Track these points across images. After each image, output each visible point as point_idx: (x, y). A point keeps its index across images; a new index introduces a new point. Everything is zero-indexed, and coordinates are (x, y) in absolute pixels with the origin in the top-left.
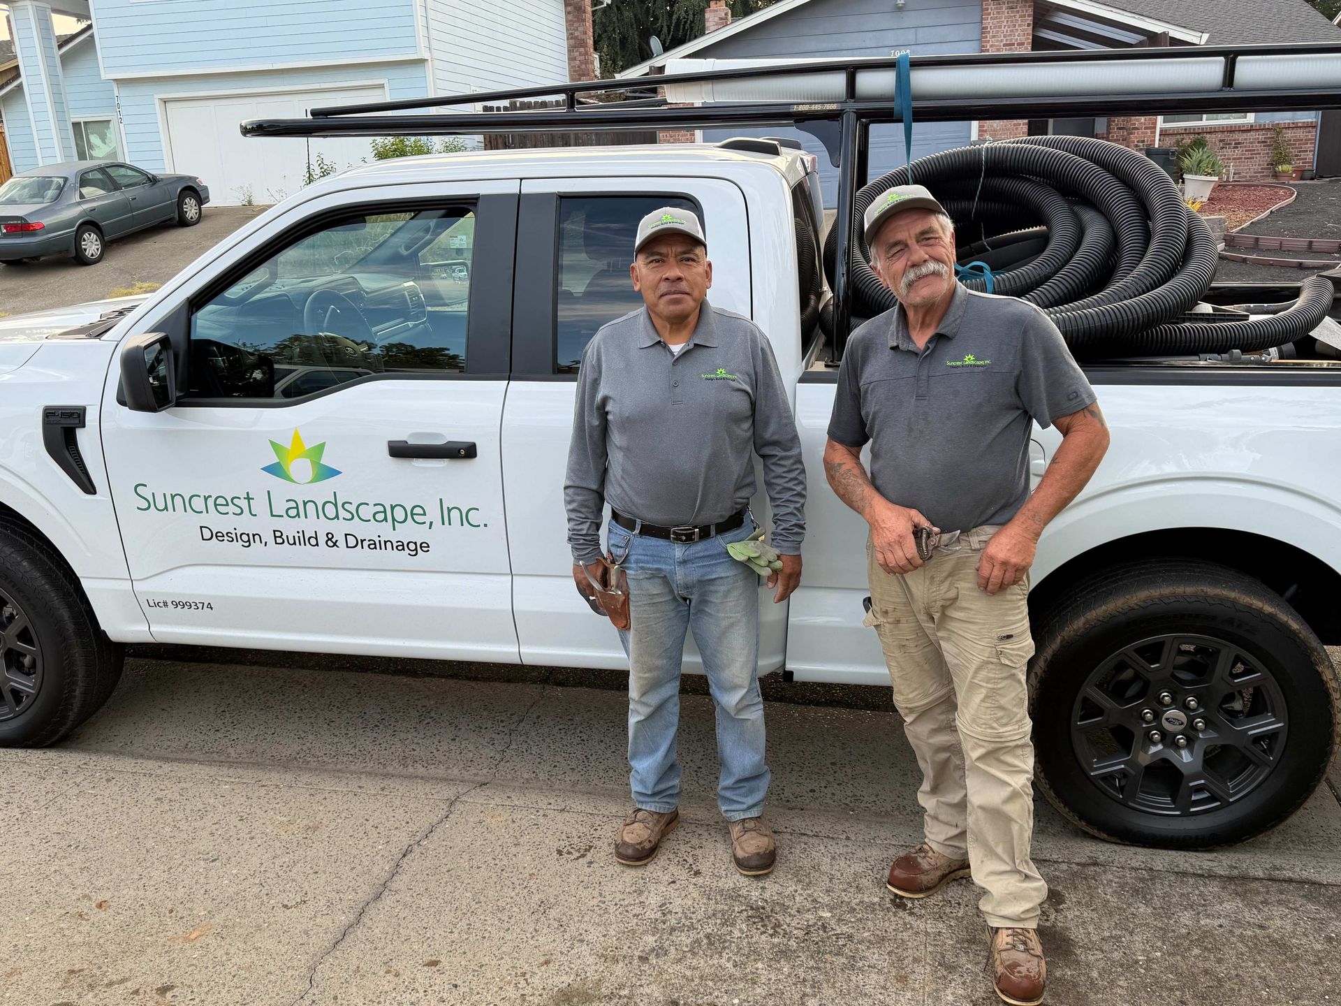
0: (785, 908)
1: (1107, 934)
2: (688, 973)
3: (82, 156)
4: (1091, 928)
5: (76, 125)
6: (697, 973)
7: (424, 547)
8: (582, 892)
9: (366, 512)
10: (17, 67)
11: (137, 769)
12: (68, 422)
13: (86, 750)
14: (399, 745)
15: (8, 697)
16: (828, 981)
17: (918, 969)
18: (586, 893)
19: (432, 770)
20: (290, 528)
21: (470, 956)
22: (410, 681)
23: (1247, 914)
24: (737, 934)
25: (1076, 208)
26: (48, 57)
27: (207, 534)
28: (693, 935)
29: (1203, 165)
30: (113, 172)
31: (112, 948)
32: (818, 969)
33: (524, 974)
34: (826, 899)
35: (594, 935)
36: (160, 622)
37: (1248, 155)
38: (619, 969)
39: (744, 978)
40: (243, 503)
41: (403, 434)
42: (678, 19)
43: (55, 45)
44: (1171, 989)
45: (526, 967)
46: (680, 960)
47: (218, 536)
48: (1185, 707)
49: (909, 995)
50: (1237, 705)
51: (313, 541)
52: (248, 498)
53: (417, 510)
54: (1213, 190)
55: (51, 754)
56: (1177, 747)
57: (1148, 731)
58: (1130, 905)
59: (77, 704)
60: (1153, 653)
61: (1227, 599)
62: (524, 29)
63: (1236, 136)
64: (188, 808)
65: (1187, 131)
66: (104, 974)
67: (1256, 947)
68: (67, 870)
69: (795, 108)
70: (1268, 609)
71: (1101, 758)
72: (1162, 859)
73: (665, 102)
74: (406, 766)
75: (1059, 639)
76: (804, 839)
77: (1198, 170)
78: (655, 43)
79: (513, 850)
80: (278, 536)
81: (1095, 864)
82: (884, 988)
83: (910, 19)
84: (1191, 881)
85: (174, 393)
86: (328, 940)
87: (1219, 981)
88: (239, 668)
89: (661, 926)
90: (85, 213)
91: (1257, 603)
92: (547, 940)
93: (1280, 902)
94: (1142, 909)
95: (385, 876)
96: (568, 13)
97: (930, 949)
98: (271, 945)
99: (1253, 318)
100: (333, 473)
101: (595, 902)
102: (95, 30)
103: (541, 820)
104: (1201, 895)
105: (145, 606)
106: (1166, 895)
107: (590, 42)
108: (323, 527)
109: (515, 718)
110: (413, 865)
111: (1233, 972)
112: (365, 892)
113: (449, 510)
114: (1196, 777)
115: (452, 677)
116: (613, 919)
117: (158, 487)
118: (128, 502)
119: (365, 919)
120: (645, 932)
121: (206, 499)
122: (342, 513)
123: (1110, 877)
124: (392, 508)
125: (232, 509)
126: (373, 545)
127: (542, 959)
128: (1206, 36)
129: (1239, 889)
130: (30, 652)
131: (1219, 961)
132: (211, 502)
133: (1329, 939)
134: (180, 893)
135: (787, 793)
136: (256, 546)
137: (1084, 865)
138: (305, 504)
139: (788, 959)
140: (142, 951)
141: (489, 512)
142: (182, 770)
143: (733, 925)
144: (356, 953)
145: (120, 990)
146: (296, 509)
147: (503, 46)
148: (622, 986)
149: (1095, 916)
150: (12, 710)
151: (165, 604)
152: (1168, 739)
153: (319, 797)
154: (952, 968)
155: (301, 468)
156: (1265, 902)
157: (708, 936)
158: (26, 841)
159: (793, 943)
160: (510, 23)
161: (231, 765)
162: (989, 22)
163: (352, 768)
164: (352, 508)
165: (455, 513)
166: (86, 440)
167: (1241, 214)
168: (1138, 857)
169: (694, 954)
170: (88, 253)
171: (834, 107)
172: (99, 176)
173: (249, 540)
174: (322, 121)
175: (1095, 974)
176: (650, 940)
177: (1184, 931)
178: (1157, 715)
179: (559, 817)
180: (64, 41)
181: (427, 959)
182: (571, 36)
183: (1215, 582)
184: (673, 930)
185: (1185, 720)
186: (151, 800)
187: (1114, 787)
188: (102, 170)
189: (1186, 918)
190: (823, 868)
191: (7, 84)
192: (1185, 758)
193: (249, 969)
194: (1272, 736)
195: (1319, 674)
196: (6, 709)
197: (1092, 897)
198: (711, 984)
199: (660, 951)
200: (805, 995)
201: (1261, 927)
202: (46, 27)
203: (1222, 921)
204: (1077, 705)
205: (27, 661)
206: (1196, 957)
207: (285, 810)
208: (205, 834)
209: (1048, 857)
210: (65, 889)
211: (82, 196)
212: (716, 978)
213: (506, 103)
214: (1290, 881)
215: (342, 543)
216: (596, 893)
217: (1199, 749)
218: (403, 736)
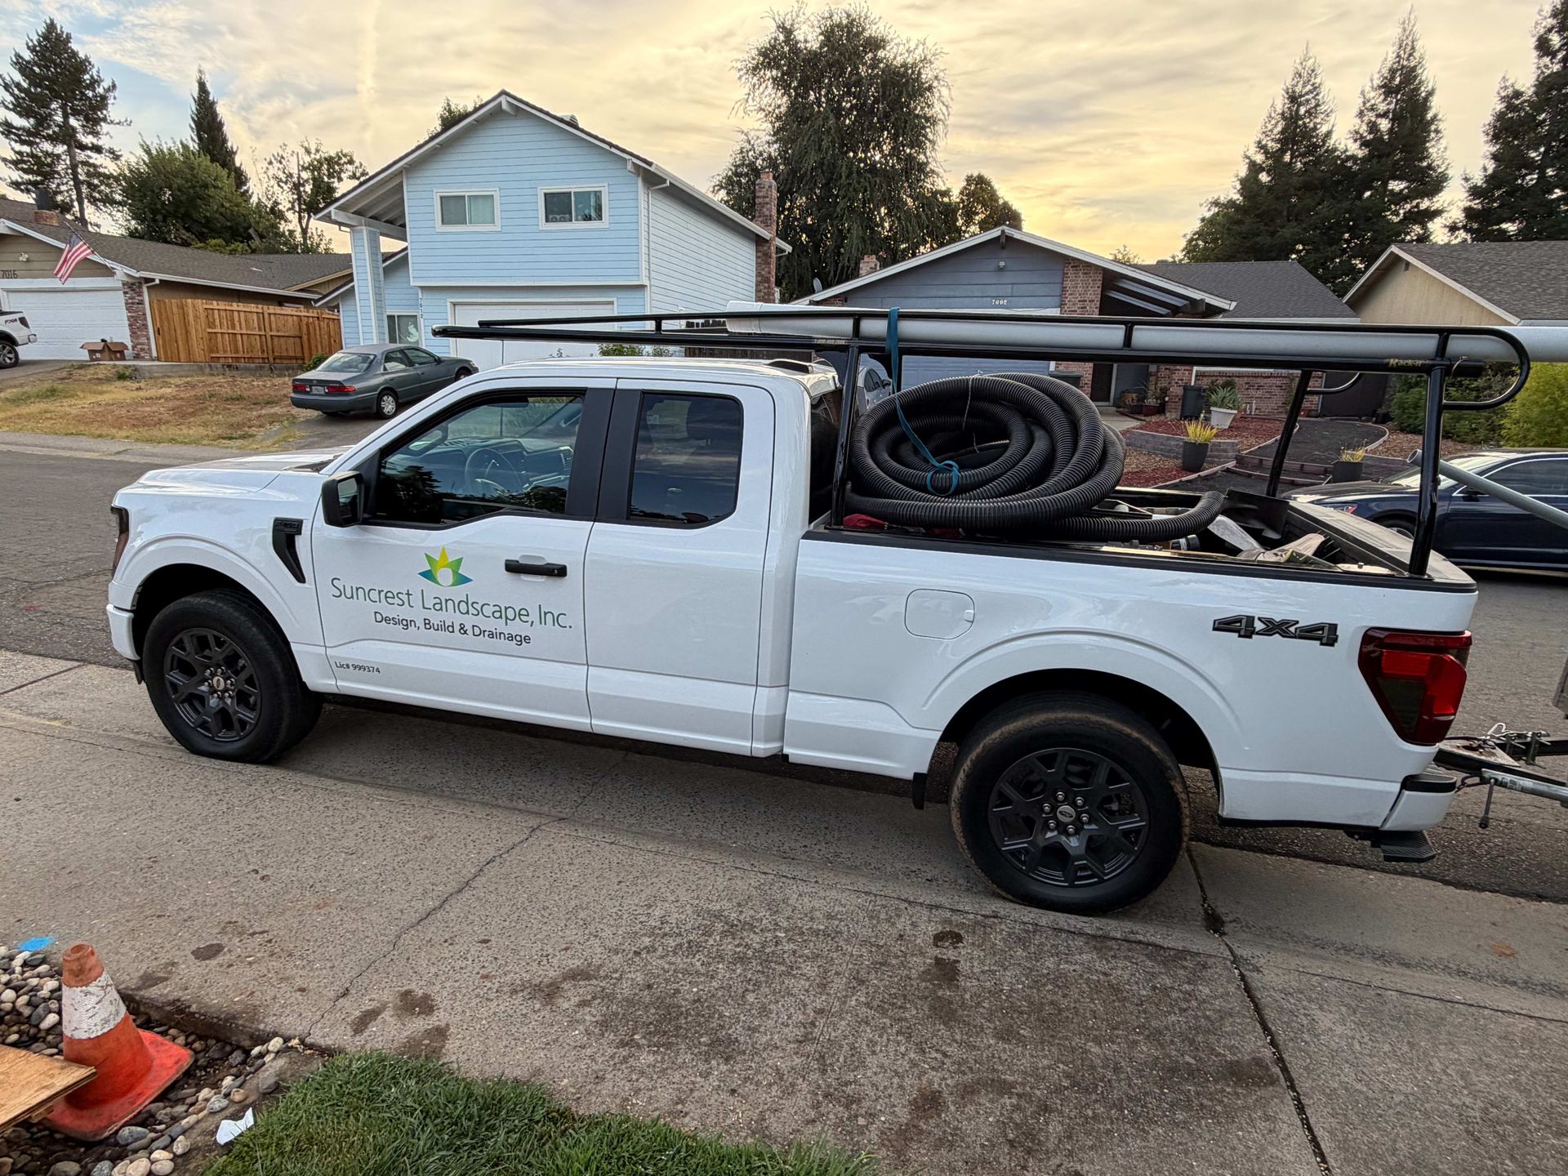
0: (752, 927)
1: (986, 968)
2: (667, 966)
3: (392, 340)
4: (975, 964)
5: (391, 318)
6: (673, 967)
7: (527, 639)
8: (608, 903)
9: (488, 611)
10: (351, 274)
11: (319, 785)
12: (289, 530)
13: (288, 768)
14: (511, 784)
15: (237, 725)
16: (767, 982)
17: (837, 980)
18: (610, 903)
19: (530, 806)
20: (436, 618)
21: (513, 939)
22: (532, 740)
23: (1097, 964)
24: (711, 942)
25: (1033, 428)
26: (374, 268)
27: (379, 618)
28: (679, 940)
29: (1226, 401)
30: (410, 354)
31: (262, 909)
32: (763, 973)
33: (548, 955)
34: (785, 924)
35: (607, 933)
36: (343, 679)
37: (1268, 395)
38: (617, 959)
39: (706, 975)
40: (405, 597)
41: (515, 556)
42: (843, 267)
43: (380, 258)
44: (1021, 1013)
45: (551, 951)
46: (663, 957)
47: (386, 620)
48: (1074, 805)
49: (824, 998)
50: (1115, 807)
51: (450, 628)
52: (408, 594)
53: (523, 612)
54: (1234, 420)
55: (262, 769)
56: (1068, 835)
57: (1047, 820)
58: (1011, 949)
59: (282, 734)
60: (1048, 761)
61: (1104, 724)
62: (723, 267)
63: (1259, 380)
64: (346, 814)
65: (1221, 374)
66: (251, 926)
67: (1096, 988)
68: (247, 851)
69: (815, 342)
70: (1135, 734)
71: (1011, 837)
72: (1047, 918)
73: (726, 331)
74: (512, 801)
75: (981, 745)
76: (783, 879)
77: (1222, 404)
78: (817, 283)
79: (567, 867)
80: (427, 622)
81: (996, 917)
82: (807, 991)
83: (1008, 277)
84: (1064, 935)
85: (362, 515)
86: (415, 917)
87: (1060, 1010)
88: (412, 719)
89: (657, 931)
90: (386, 381)
91: (1127, 730)
92: (573, 934)
93: (1126, 958)
94: (1020, 952)
95: (470, 876)
96: (757, 257)
97: (850, 966)
98: (374, 917)
99: (1156, 517)
100: (466, 580)
101: (615, 910)
102: (409, 251)
103: (594, 848)
104: (1068, 947)
105: (334, 666)
106: (1041, 944)
107: (773, 280)
108: (458, 619)
109: (599, 774)
110: (492, 871)
111: (1072, 1005)
112: (453, 886)
113: (545, 614)
114: (1080, 858)
115: (562, 740)
116: (624, 923)
117: (347, 582)
118: (328, 591)
119: (447, 907)
120: (645, 935)
121: (380, 592)
122: (472, 610)
123: (1003, 927)
124: (506, 609)
125: (397, 601)
126: (491, 635)
127: (564, 946)
128: (1234, 304)
129: (1098, 945)
130: (255, 694)
131: (1065, 996)
132: (383, 594)
133: (1154, 988)
134: (321, 874)
135: (786, 847)
136: (412, 629)
137: (985, 916)
138: (446, 601)
139: (743, 963)
140: (282, 913)
141: (574, 618)
142: (350, 788)
143: (710, 936)
144: (433, 929)
145: (259, 939)
146: (440, 605)
147: (707, 279)
148: (616, 971)
149: (982, 954)
150: (238, 734)
151: (348, 666)
152: (1062, 828)
153: (440, 816)
154: (862, 982)
155: (445, 575)
156: (1114, 957)
157: (689, 942)
158: (225, 828)
159: (750, 953)
160: (712, 262)
161: (387, 788)
162: (1068, 284)
163: (474, 798)
164: (478, 607)
165: (549, 616)
166: (301, 543)
167: (1252, 440)
168: (1030, 914)
169: (675, 953)
170: (386, 411)
171: (843, 342)
172: (399, 355)
173: (407, 624)
174: (485, 330)
175: (967, 996)
176: (647, 941)
177: (1045, 971)
178: (1054, 809)
179: (608, 847)
180: (387, 257)
181: (482, 937)
182: (758, 274)
183: (1098, 712)
184: (665, 935)
185: (1074, 815)
186: (321, 808)
187: (1019, 860)
188: (402, 351)
189: (1050, 963)
190: (790, 902)
191: (345, 285)
192: (1074, 843)
193: (353, 933)
194: (1137, 831)
195: (1172, 788)
196: (234, 734)
197: (984, 940)
198: (680, 975)
199: (650, 950)
200: (747, 990)
201: (1105, 974)
202: (375, 245)
203: (1077, 967)
204: (994, 796)
205: (252, 700)
206: (1049, 991)
207: (413, 823)
208: (351, 834)
209: (962, 908)
210: (243, 864)
211: (385, 369)
212: (685, 972)
213: (701, 321)
214: (1140, 942)
215: (470, 632)
216: (617, 904)
217: (1084, 837)
218: (516, 779)
